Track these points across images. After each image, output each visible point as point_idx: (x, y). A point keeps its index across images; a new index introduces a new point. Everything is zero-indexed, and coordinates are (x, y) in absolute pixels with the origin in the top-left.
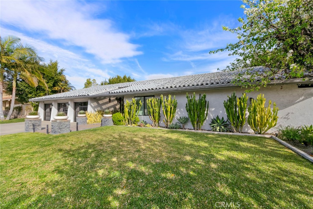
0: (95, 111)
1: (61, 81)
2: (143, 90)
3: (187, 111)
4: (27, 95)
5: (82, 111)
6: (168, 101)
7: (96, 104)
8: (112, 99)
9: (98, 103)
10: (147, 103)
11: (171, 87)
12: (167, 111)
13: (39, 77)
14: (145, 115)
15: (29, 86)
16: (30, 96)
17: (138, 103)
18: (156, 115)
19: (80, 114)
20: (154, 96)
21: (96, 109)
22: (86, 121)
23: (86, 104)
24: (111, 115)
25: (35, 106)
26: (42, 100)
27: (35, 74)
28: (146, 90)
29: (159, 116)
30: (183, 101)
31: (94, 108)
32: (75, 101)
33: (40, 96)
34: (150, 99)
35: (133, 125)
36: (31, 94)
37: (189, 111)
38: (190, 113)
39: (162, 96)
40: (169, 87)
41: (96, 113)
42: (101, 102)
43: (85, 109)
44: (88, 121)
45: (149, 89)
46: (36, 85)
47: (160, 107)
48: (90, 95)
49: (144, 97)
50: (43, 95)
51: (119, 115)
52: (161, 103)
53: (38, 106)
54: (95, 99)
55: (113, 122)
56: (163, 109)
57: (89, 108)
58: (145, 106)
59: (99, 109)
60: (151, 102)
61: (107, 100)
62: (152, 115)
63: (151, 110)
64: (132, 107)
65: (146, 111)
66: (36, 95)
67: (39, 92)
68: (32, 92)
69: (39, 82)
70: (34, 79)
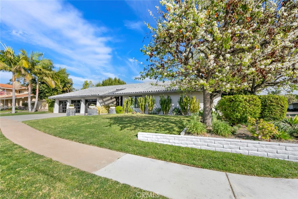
0: (101, 106)
1: (69, 83)
2: (135, 92)
3: (160, 105)
4: (45, 94)
6: (150, 99)
7: (101, 101)
8: (113, 97)
9: (103, 100)
10: (138, 101)
11: (152, 91)
12: (149, 105)
14: (136, 107)
15: (48, 87)
16: (47, 94)
17: (132, 100)
18: (143, 107)
20: (142, 96)
21: (101, 104)
24: (115, 108)
25: (50, 103)
26: (57, 98)
27: (54, 78)
28: (137, 92)
29: (145, 108)
30: (158, 99)
32: (86, 99)
33: (54, 95)
34: (140, 98)
35: (129, 113)
37: (161, 104)
38: (162, 105)
39: (146, 96)
40: (151, 91)
42: (104, 100)
43: (96, 104)
45: (139, 92)
46: (53, 86)
47: (145, 102)
48: (100, 95)
49: (136, 96)
50: (57, 94)
51: (120, 107)
52: (146, 100)
54: (102, 97)
55: (116, 112)
56: (147, 104)
57: (98, 103)
58: (136, 102)
59: (103, 104)
60: (140, 99)
61: (109, 98)
62: (140, 107)
63: (140, 104)
64: (129, 102)
65: (136, 105)
66: (51, 94)
67: (54, 91)
68: (49, 92)
69: (56, 84)
70: (53, 82)
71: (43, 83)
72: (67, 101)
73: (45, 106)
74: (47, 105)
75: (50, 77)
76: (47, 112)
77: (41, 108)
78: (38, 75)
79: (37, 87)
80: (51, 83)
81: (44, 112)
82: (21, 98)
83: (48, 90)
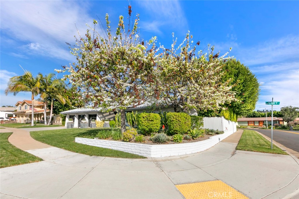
0: (101, 120)
4: (58, 109)
5: (93, 120)
7: (101, 116)
8: (111, 113)
9: (103, 115)
12: (135, 119)
13: (66, 98)
15: (61, 104)
16: (60, 110)
19: (93, 121)
20: (131, 111)
21: (101, 119)
22: (95, 126)
23: (96, 116)
24: (109, 122)
25: (63, 117)
26: (68, 113)
27: (64, 96)
31: (100, 118)
32: (89, 114)
33: (66, 110)
36: (61, 109)
41: (101, 121)
43: (95, 119)
44: (96, 125)
46: (64, 103)
48: (98, 110)
49: (127, 112)
50: (68, 110)
51: (113, 122)
53: (65, 117)
54: (101, 113)
55: (110, 126)
57: (97, 118)
59: (103, 119)
61: (108, 113)
67: (66, 107)
68: (62, 108)
69: (66, 101)
70: (64, 100)
71: (56, 100)
72: (74, 116)
73: (59, 120)
74: (61, 119)
75: (61, 95)
76: (60, 125)
77: (57, 122)
78: (52, 94)
79: (52, 104)
80: (63, 100)
81: (58, 126)
82: (42, 113)
83: (61, 106)
